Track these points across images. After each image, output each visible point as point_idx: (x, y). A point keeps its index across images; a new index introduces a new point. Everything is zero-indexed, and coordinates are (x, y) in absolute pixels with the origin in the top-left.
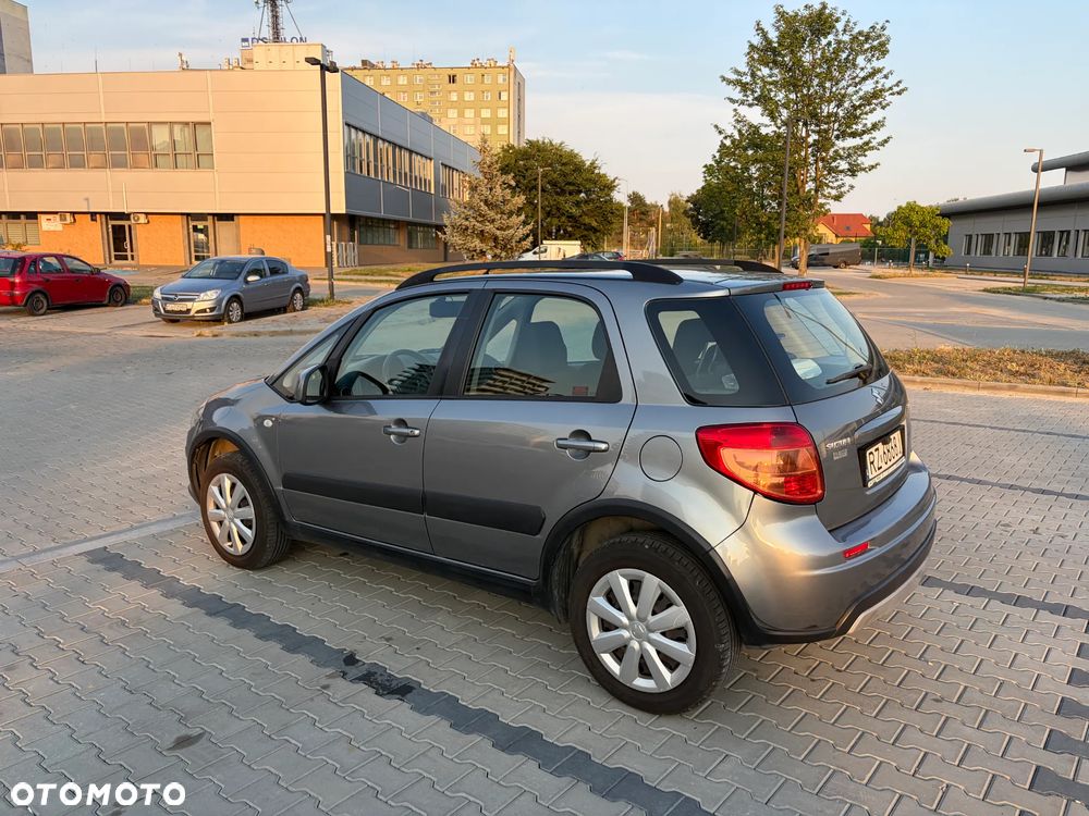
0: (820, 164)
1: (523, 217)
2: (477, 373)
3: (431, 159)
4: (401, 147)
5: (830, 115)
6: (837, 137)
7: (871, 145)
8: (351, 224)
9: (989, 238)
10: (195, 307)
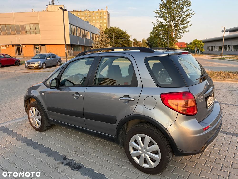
0: (176, 31)
1: (110, 44)
2: (97, 79)
3: (89, 31)
4: (82, 29)
5: (178, 20)
6: (180, 25)
7: (187, 26)
8: (71, 46)
9: (212, 47)
10: (35, 65)
